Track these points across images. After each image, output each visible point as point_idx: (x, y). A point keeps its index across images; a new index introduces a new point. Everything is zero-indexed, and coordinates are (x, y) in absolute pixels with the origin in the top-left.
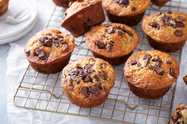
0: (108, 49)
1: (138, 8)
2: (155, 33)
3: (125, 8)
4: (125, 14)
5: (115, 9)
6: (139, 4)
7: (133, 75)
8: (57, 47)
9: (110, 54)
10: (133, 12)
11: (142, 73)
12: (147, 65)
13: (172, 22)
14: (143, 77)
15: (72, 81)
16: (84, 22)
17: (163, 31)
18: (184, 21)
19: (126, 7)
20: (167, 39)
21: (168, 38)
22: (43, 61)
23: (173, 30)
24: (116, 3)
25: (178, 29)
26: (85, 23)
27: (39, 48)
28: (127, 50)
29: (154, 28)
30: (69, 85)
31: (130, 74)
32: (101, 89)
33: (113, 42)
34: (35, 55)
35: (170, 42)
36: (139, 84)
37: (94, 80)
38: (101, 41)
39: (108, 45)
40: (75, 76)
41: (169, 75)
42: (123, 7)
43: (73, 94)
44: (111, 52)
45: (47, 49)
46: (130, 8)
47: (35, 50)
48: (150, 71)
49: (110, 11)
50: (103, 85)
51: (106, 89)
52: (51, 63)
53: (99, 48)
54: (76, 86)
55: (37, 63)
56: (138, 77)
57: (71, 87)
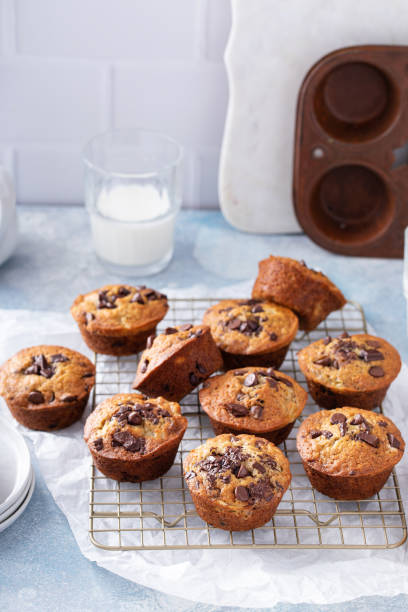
0: (256, 416)
1: (281, 335)
2: (332, 377)
3: (254, 338)
4: (259, 348)
5: (236, 342)
6: (280, 328)
7: (322, 456)
8: (156, 423)
9: (262, 424)
10: (274, 344)
11: (340, 448)
12: (344, 432)
13: (359, 352)
14: (342, 456)
15: (212, 480)
16: (190, 371)
17: (346, 370)
18: (379, 347)
19: (257, 335)
20: (357, 386)
21: (361, 383)
22: (136, 454)
23: (365, 367)
24: (234, 329)
25: (374, 363)
26: (192, 374)
27: (119, 430)
28: (290, 414)
29: (327, 369)
30: (210, 489)
31: (315, 455)
32: (273, 487)
33: (262, 402)
34: (116, 444)
35: (365, 390)
36: (337, 469)
37: (255, 472)
38: (237, 402)
39: (253, 409)
40: (215, 469)
41: (389, 446)
42: (251, 335)
43: (222, 503)
44: (262, 420)
45: (136, 429)
46: (265, 337)
47: (112, 435)
48: (353, 442)
49: (226, 346)
50: (273, 479)
51: (281, 486)
52: (153, 455)
53: (237, 416)
54: (224, 488)
55: (125, 458)
56: (333, 457)
57: (215, 492)
